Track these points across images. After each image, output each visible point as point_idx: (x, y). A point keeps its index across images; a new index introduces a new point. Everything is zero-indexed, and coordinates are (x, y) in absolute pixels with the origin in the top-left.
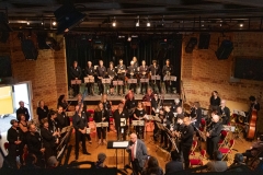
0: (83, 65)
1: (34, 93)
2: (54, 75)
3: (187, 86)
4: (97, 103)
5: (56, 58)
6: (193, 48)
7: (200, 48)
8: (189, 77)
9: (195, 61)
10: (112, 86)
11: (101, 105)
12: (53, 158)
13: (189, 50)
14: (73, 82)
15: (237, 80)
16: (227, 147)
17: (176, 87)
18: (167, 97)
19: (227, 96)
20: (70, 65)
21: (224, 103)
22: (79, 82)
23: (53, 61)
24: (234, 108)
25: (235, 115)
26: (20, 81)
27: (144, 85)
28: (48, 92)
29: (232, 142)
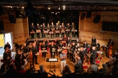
0: (35, 25)
1: (14, 37)
2: (23, 30)
3: (81, 34)
4: (42, 41)
5: (24, 22)
6: (84, 17)
7: (87, 17)
8: (82, 30)
9: (85, 23)
10: (48, 34)
13: (82, 19)
14: (31, 32)
15: (103, 31)
16: (99, 60)
17: (77, 34)
18: (73, 39)
19: (99, 38)
20: (30, 25)
21: (98, 42)
23: (22, 23)
24: (102, 43)
25: (102, 47)
26: (7, 32)
27: (63, 34)
28: (20, 37)
29: (101, 58)
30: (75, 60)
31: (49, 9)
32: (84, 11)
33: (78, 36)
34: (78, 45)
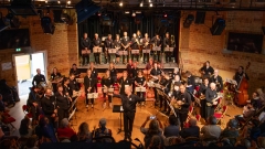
0: (91, 37)
1: (50, 61)
2: (66, 46)
3: (184, 56)
4: (104, 71)
5: (69, 31)
6: (190, 23)
7: (197, 22)
8: (187, 49)
9: (191, 35)
11: (108, 73)
12: (65, 119)
13: (187, 26)
14: (83, 52)
15: (230, 52)
16: (220, 112)
18: (167, 66)
19: (221, 65)
20: (81, 36)
21: (217, 73)
22: (89, 52)
23: (66, 33)
24: (227, 77)
25: (227, 84)
26: (37, 50)
27: (146, 55)
28: (61, 61)
29: (225, 108)
30: (170, 109)
31: (121, 4)
32: (190, 9)
33: (177, 62)
34: (177, 78)
